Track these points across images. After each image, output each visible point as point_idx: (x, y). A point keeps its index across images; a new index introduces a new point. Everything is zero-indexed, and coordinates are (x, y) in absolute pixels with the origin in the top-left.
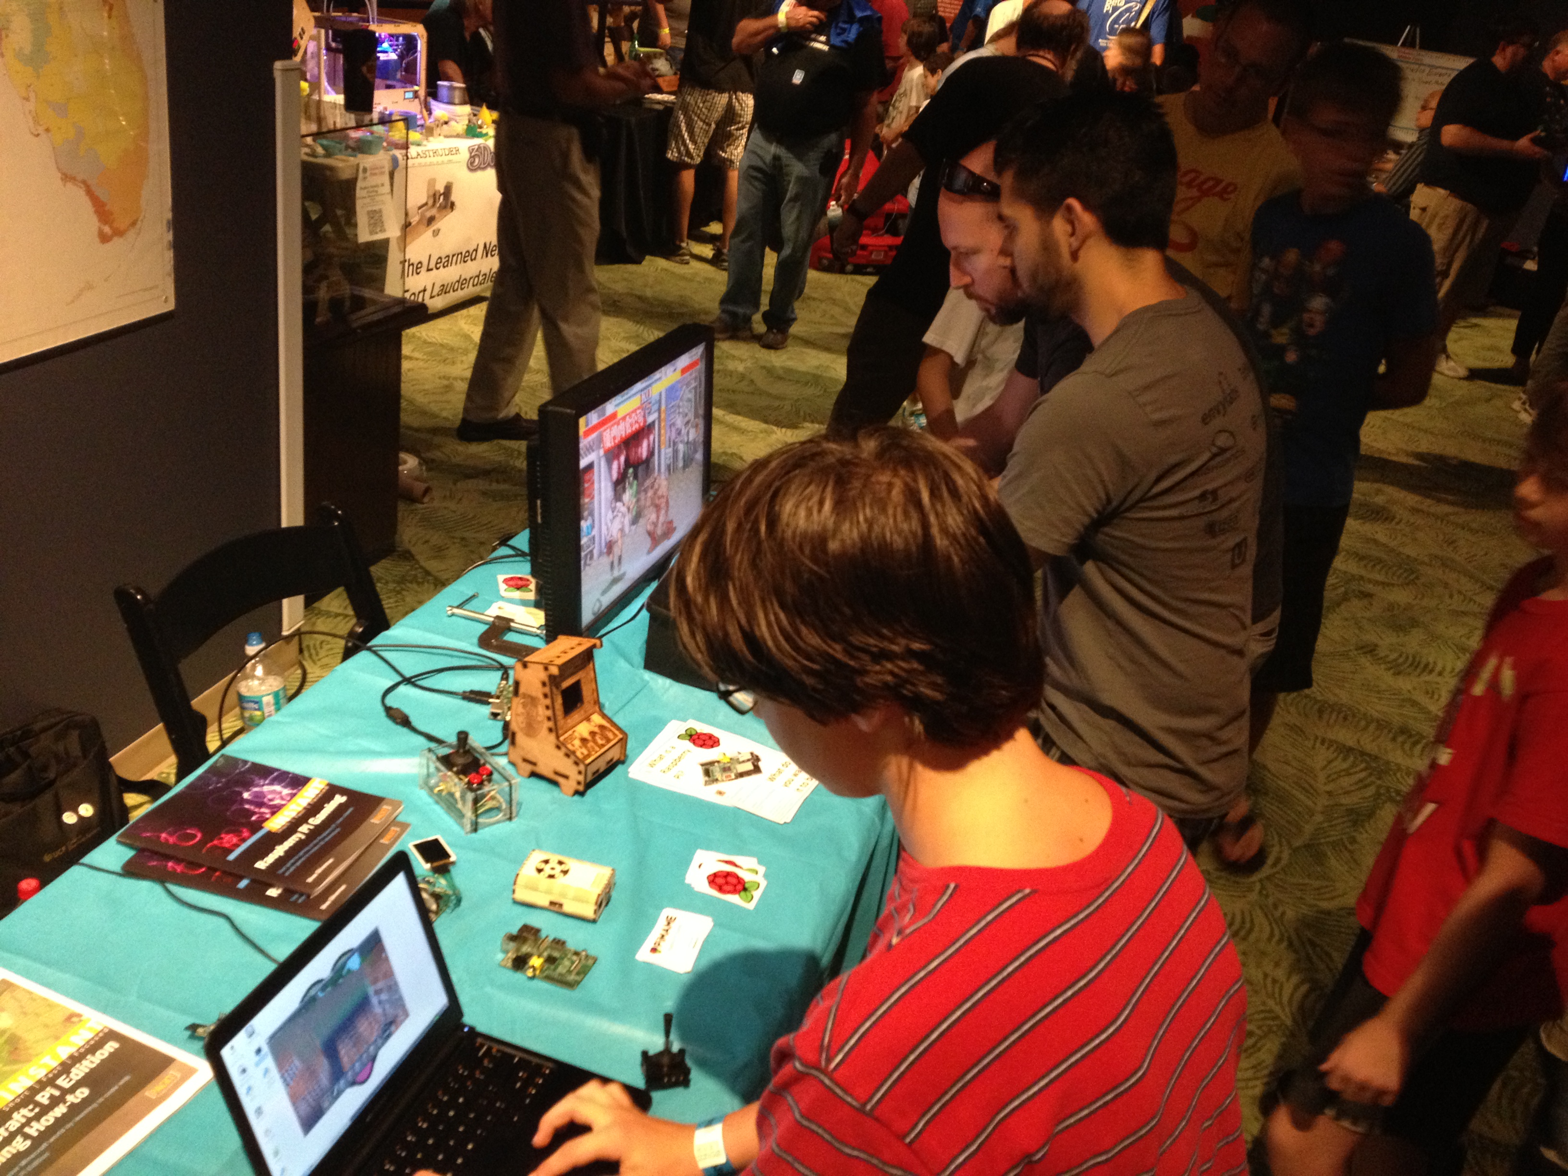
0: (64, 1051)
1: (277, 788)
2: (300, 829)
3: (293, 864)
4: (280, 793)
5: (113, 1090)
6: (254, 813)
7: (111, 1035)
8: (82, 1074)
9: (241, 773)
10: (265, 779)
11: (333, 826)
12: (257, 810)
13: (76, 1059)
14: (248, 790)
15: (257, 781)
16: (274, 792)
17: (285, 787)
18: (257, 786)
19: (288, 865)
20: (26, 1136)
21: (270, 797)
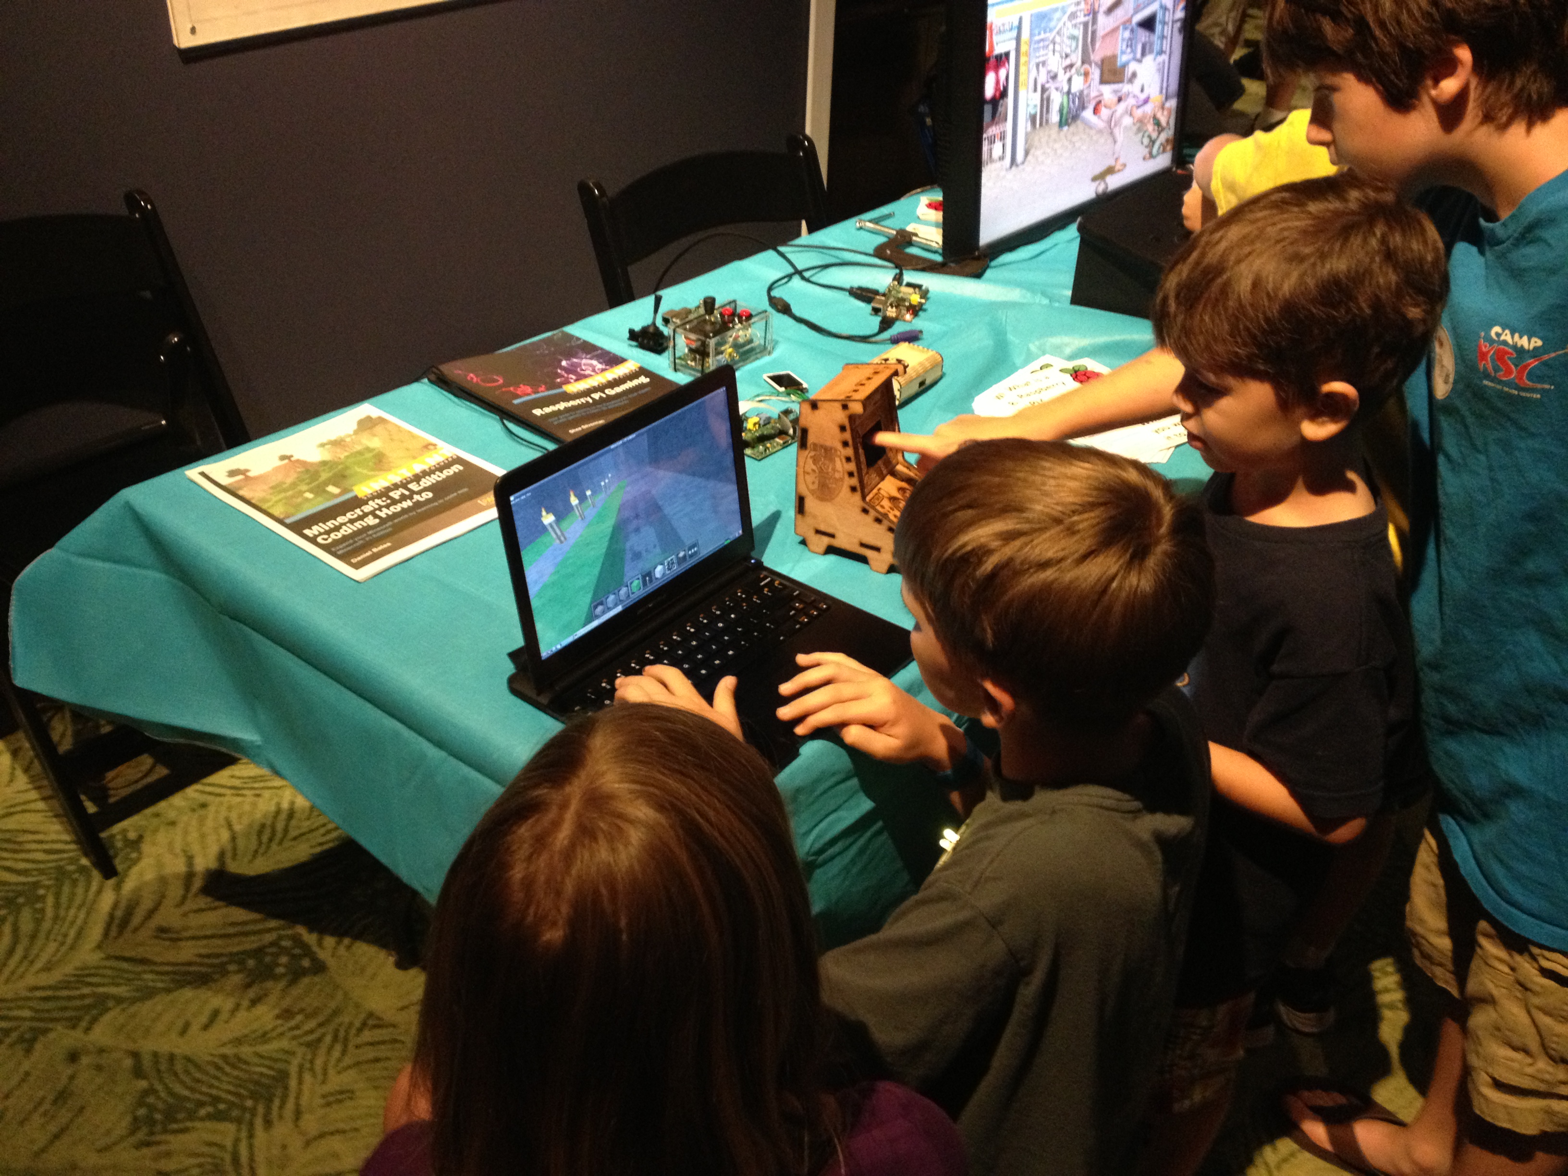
0: (418, 467)
5: (452, 496)
7: (458, 460)
8: (429, 484)
13: (426, 474)
20: (376, 516)
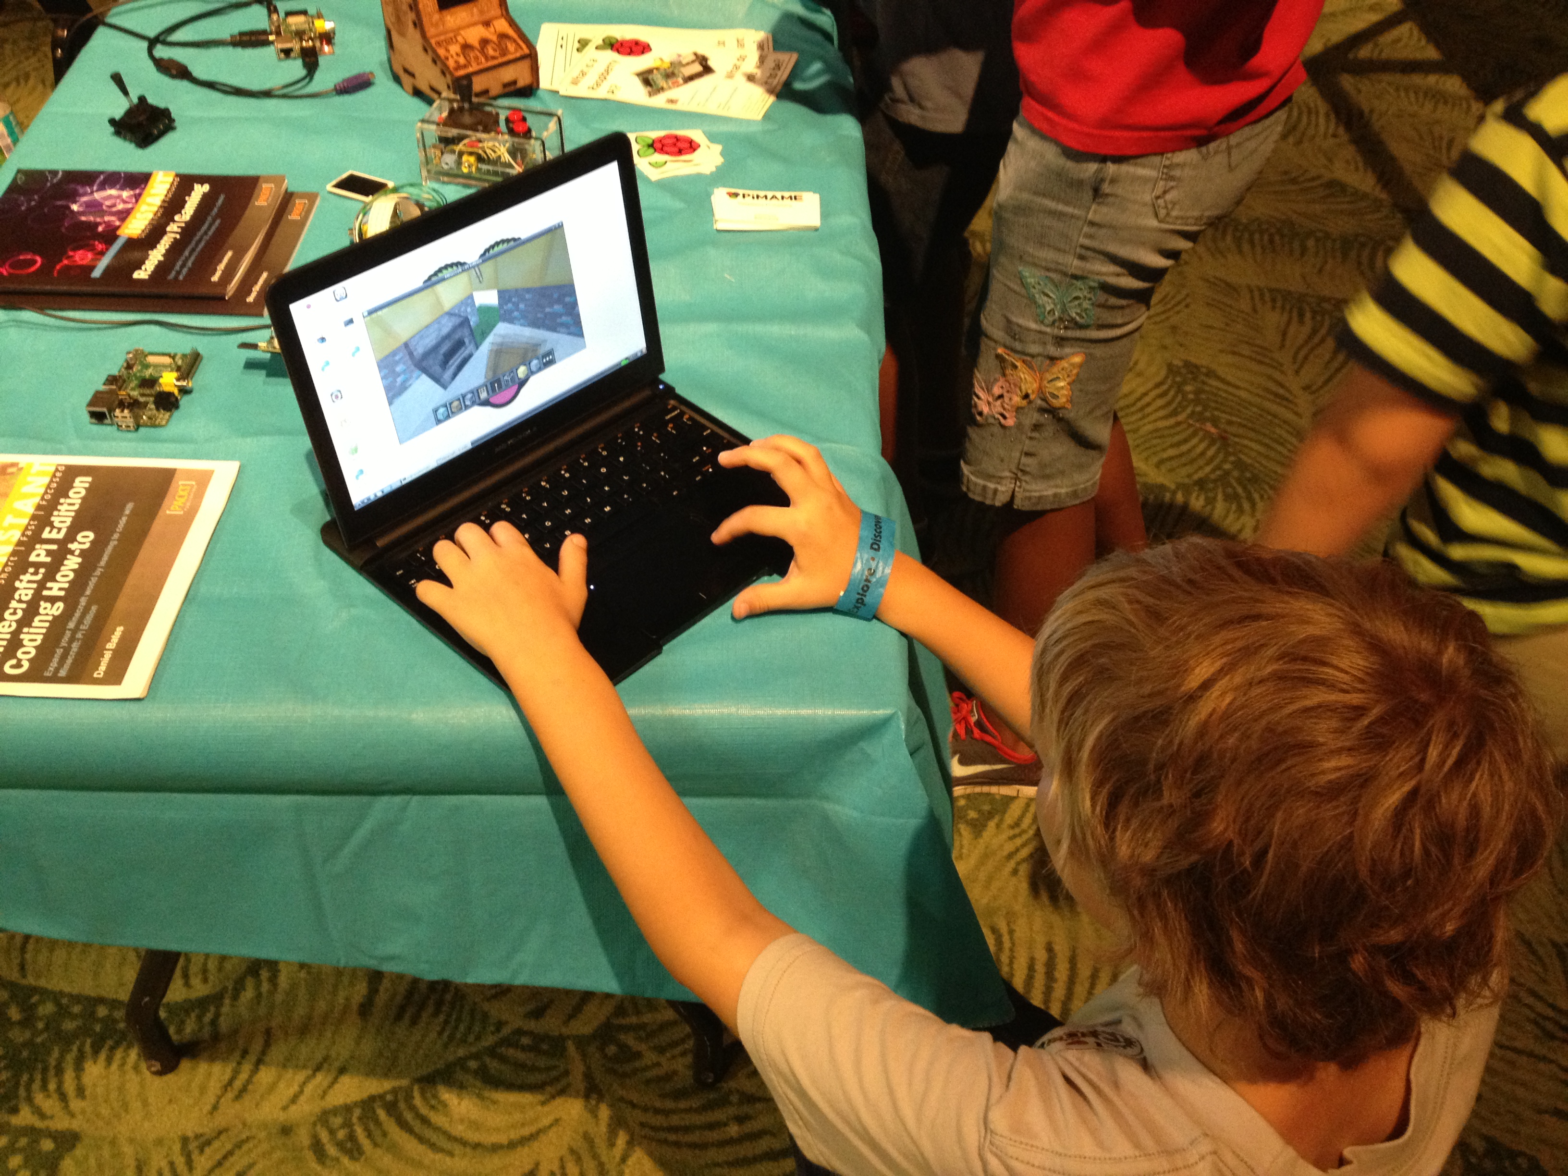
1: (113, 192)
2: (168, 229)
3: (183, 266)
4: (119, 197)
6: (100, 224)
9: (53, 185)
10: (91, 185)
11: (210, 219)
12: (98, 220)
14: (75, 202)
15: (81, 191)
16: (110, 197)
17: (122, 188)
18: (85, 194)
19: (177, 268)
21: (108, 203)
